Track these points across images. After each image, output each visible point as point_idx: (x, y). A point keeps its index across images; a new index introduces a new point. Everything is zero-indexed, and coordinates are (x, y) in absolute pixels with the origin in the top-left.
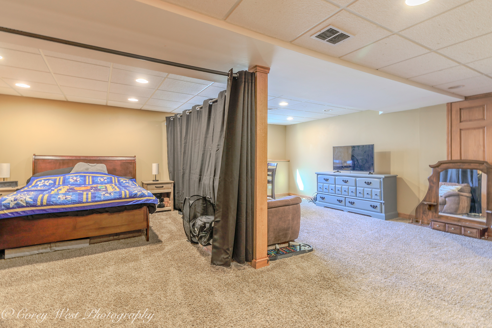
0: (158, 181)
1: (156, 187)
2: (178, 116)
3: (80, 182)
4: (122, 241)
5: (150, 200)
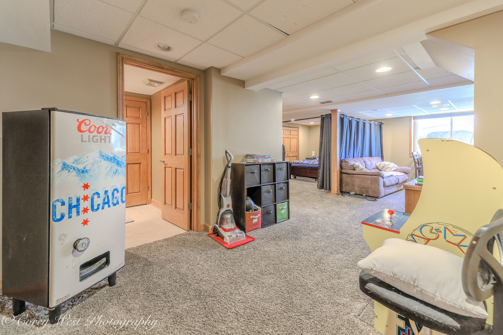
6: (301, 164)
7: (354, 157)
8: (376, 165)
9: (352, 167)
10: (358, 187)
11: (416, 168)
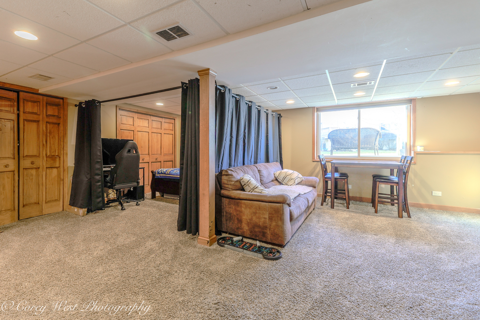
6: (169, 174)
7: (244, 164)
8: (274, 174)
9: (238, 184)
10: (248, 224)
11: (324, 178)
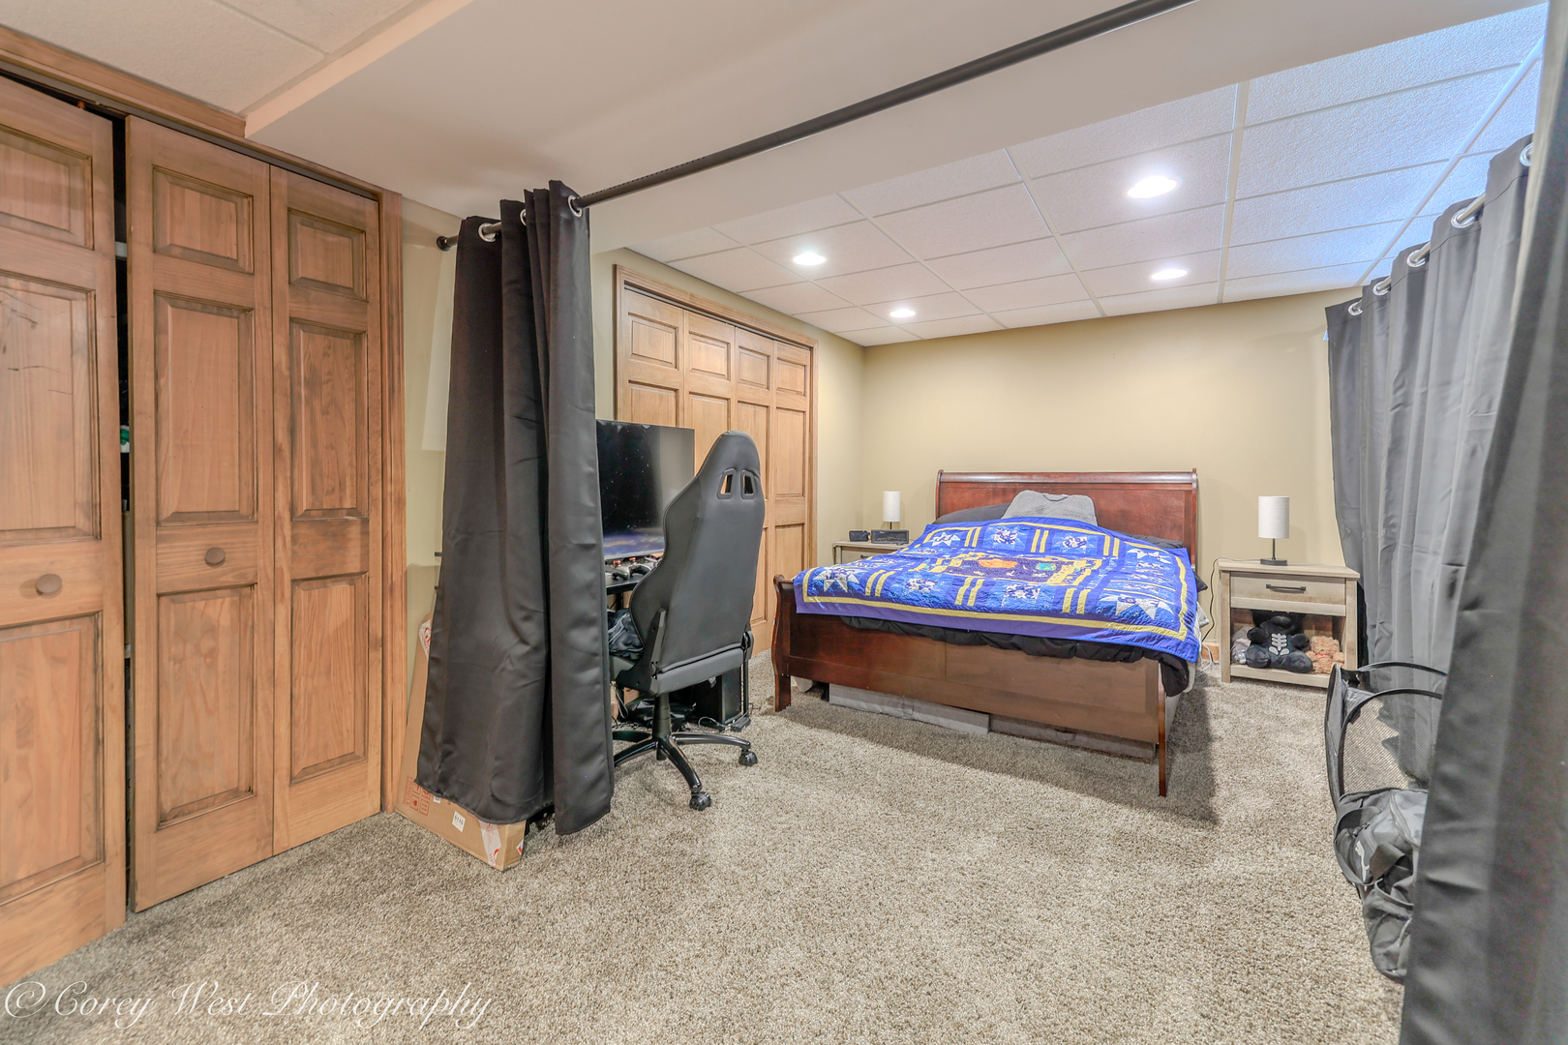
0: (1284, 563)
1: (1268, 587)
2: (1378, 291)
3: (1016, 545)
4: (1080, 755)
5: (1161, 638)
